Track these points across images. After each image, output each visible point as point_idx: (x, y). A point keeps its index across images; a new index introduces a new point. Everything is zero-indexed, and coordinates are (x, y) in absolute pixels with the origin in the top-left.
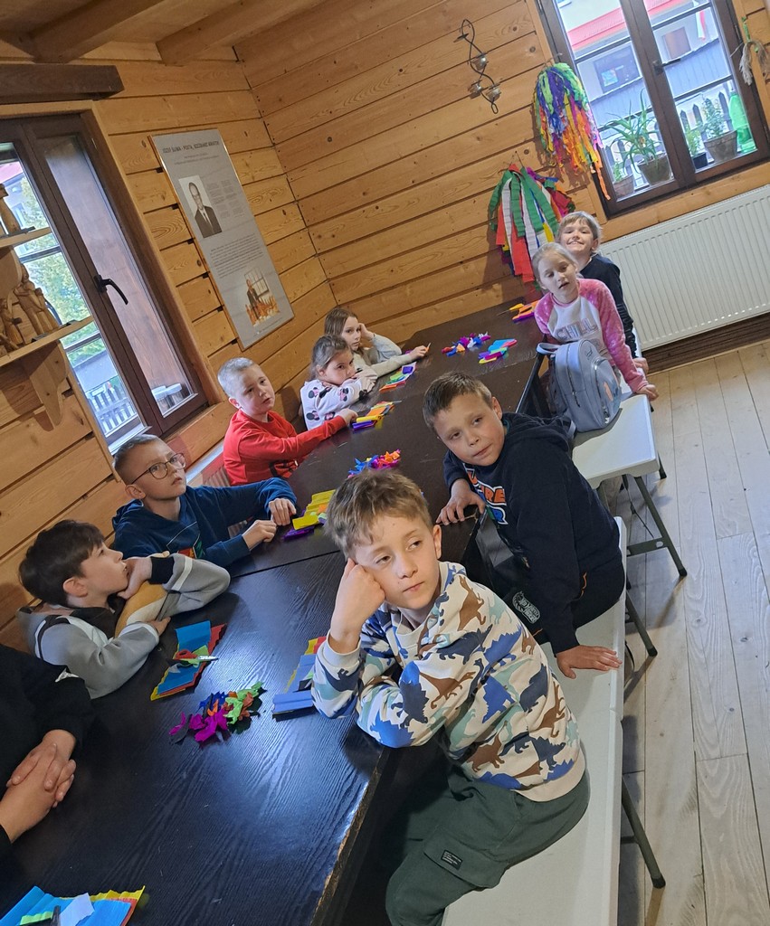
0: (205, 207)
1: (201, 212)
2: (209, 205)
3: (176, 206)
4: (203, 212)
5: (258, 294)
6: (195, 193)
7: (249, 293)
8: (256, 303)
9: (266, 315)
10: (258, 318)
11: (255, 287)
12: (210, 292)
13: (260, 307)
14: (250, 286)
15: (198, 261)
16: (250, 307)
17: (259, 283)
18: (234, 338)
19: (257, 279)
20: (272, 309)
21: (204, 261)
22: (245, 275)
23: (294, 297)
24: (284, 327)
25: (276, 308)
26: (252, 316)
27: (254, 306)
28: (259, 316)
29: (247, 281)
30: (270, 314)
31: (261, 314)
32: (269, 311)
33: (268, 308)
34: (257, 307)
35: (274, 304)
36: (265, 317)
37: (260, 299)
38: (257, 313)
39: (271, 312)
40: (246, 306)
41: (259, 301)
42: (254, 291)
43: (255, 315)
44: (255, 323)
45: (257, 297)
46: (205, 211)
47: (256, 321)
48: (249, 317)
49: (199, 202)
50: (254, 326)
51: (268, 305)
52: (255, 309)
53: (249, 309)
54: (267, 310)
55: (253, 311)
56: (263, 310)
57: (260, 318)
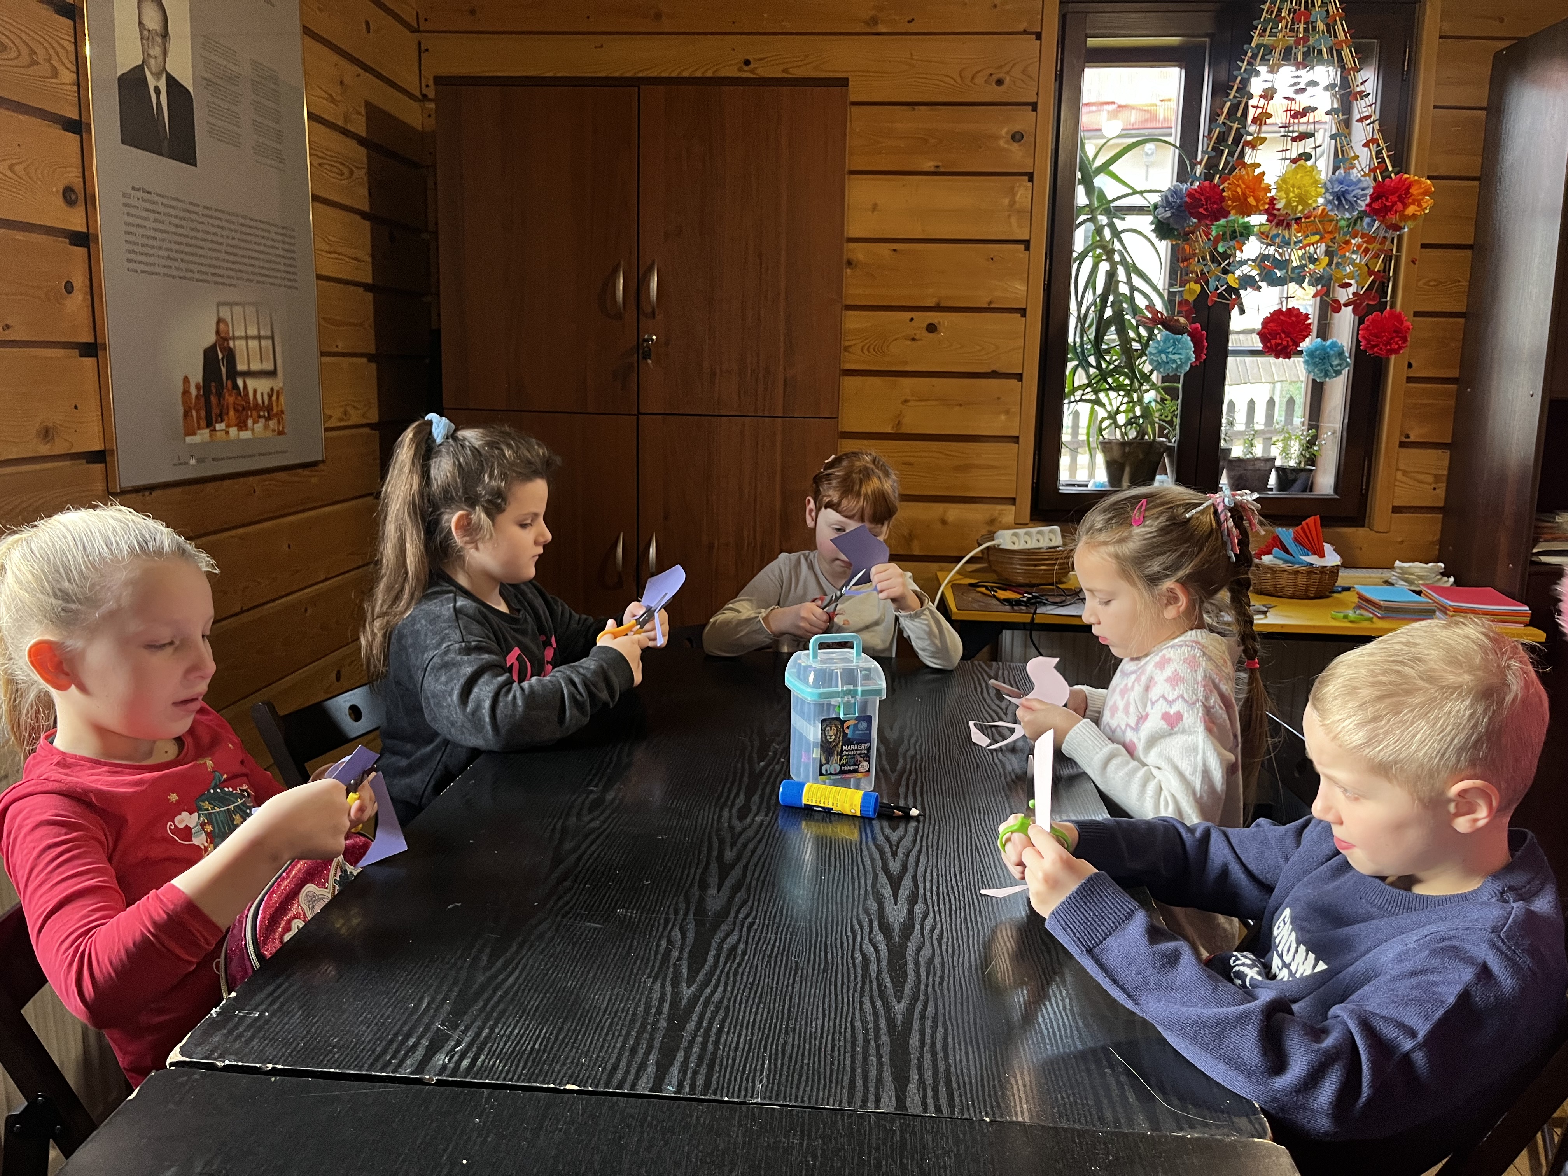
0: (170, 79)
1: (150, 80)
4: (156, 83)
5: (241, 367)
6: (153, 24)
7: (209, 354)
8: (221, 386)
9: (242, 425)
10: (210, 424)
11: (239, 346)
12: (69, 288)
13: (230, 399)
14: (223, 339)
15: (67, 189)
16: (198, 387)
17: (253, 344)
18: (97, 446)
19: (252, 331)
20: (268, 418)
21: (89, 201)
22: (219, 304)
23: (341, 420)
24: (283, 476)
25: (279, 422)
26: (194, 413)
27: (213, 390)
28: (217, 422)
29: (219, 321)
30: (253, 430)
31: (226, 417)
32: (255, 422)
33: (255, 413)
34: (220, 396)
35: (275, 410)
36: (233, 431)
37: (240, 382)
38: (215, 411)
39: (259, 426)
40: (186, 380)
41: (235, 386)
42: (231, 356)
43: (203, 413)
44: (194, 434)
45: (233, 373)
46: (162, 84)
47: (199, 428)
48: (181, 411)
49: (156, 51)
50: (189, 439)
51: (256, 405)
52: (214, 400)
53: (194, 392)
54: (247, 417)
55: (203, 400)
56: (236, 410)
57: (218, 426)
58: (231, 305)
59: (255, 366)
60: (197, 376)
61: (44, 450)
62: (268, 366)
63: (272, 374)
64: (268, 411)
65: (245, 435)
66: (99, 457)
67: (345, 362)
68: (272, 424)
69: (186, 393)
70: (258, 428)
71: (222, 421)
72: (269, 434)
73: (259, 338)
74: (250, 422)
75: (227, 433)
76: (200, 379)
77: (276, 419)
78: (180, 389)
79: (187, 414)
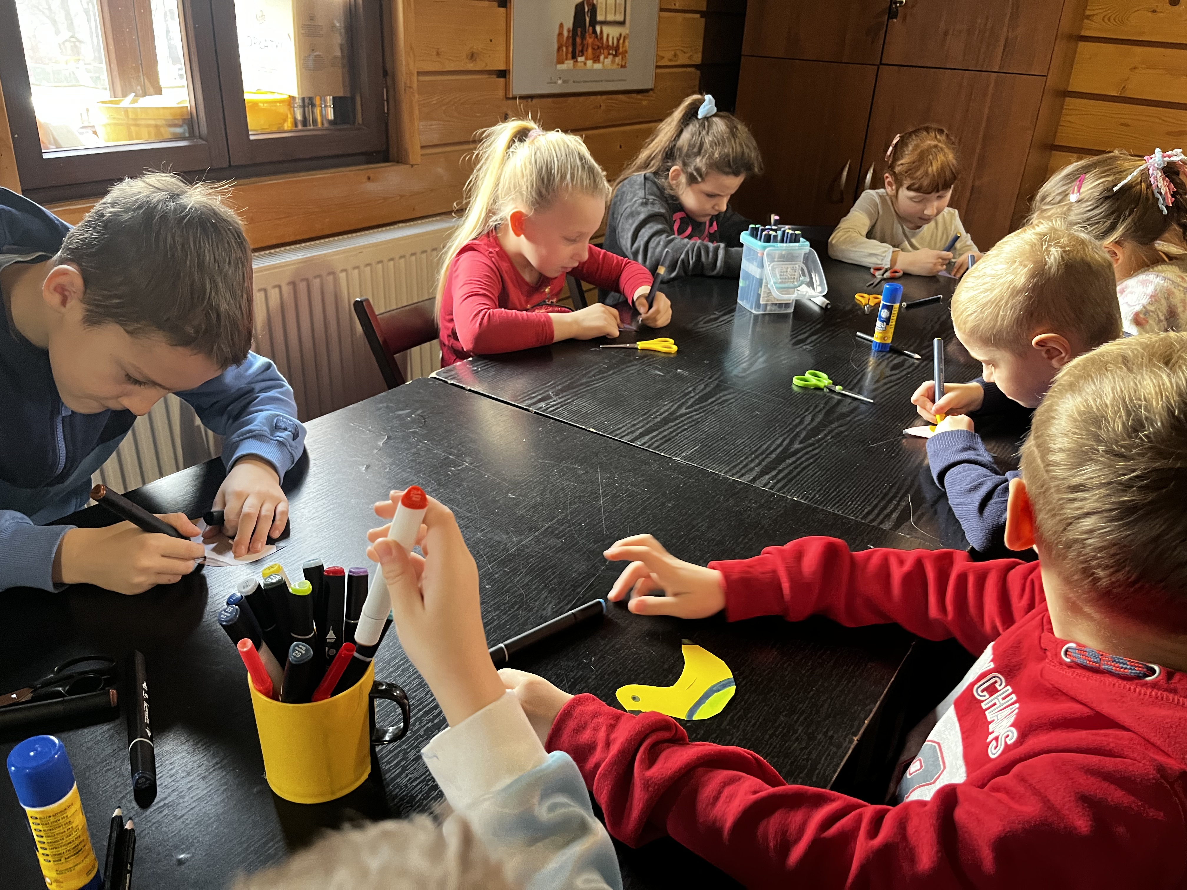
8: (584, 31)
9: (596, 60)
10: (574, 57)
13: (589, 40)
16: (569, 31)
18: (502, 67)
20: (615, 56)
23: (670, 60)
24: (622, 97)
25: (622, 58)
26: (564, 49)
27: (579, 33)
28: (579, 56)
30: (603, 63)
31: (585, 53)
32: (606, 57)
33: (606, 52)
34: (583, 37)
35: (621, 50)
36: (589, 63)
38: (579, 48)
40: (561, 26)
41: (594, 32)
42: (593, 10)
43: (570, 49)
44: (563, 63)
45: (594, 22)
47: (566, 59)
48: (556, 47)
50: (559, 67)
51: (608, 46)
52: (578, 40)
53: (565, 33)
54: (600, 54)
55: (571, 41)
56: (593, 49)
57: (581, 59)
59: (610, 18)
60: (569, 23)
61: (470, 66)
62: (620, 18)
63: (622, 23)
64: (616, 50)
65: (598, 66)
66: (503, 74)
67: (680, 16)
68: (618, 60)
69: (560, 34)
70: (607, 62)
71: (582, 56)
72: (615, 67)
74: (602, 57)
75: (585, 64)
76: (571, 25)
77: (620, 57)
78: (557, 31)
79: (559, 49)
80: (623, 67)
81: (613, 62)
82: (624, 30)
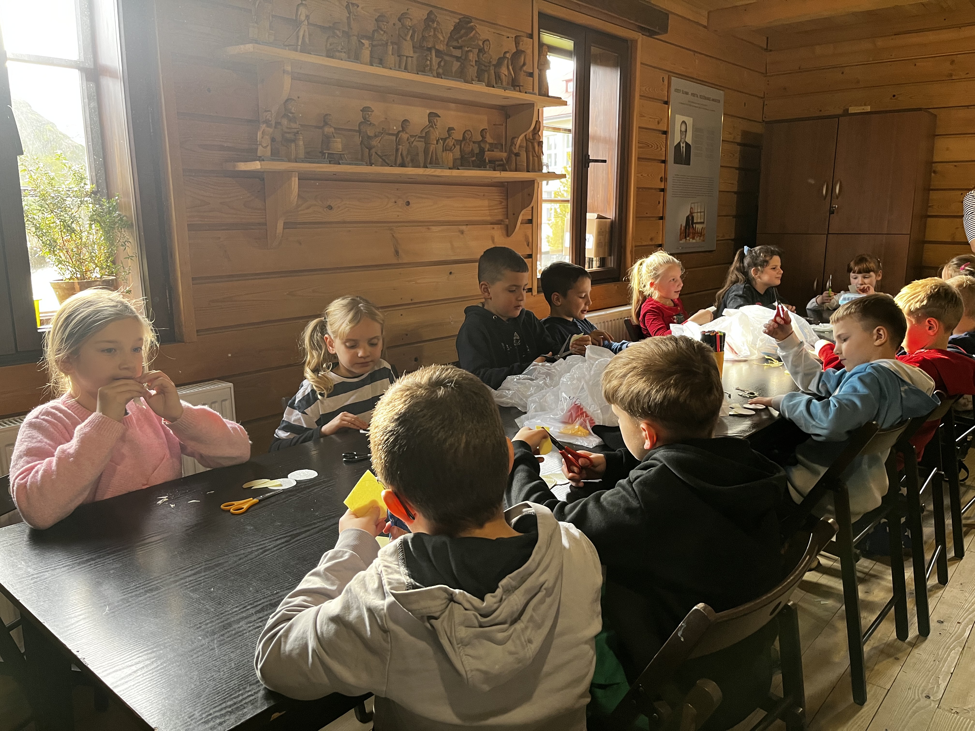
0: (686, 143)
1: (682, 145)
2: (690, 142)
3: (665, 133)
4: (683, 145)
5: (695, 221)
6: (683, 129)
7: (688, 218)
8: (689, 227)
9: (693, 238)
10: (686, 238)
11: (695, 215)
12: (659, 203)
13: (691, 230)
14: (691, 213)
15: (661, 178)
17: (699, 214)
18: (660, 243)
19: (699, 211)
20: (700, 237)
21: (666, 180)
22: (692, 203)
23: (722, 237)
24: (701, 254)
25: (704, 237)
29: (691, 208)
30: (696, 240)
31: (690, 236)
32: (697, 237)
33: (697, 235)
34: (689, 229)
35: (703, 234)
36: (691, 240)
37: (694, 226)
38: (687, 234)
39: (698, 239)
40: (681, 225)
41: (693, 227)
42: (693, 218)
43: (684, 235)
45: (693, 223)
46: (684, 145)
49: (683, 137)
50: (681, 242)
51: (698, 232)
52: (687, 230)
53: (683, 228)
54: (695, 236)
55: (685, 231)
56: (692, 234)
57: (688, 238)
58: (694, 203)
59: (699, 221)
60: (684, 224)
62: (702, 221)
63: (703, 223)
64: (701, 234)
65: (694, 241)
67: (726, 218)
68: (702, 238)
69: (681, 229)
72: (701, 241)
73: (701, 212)
79: (681, 235)
80: (704, 241)
81: (700, 239)
82: (704, 226)
